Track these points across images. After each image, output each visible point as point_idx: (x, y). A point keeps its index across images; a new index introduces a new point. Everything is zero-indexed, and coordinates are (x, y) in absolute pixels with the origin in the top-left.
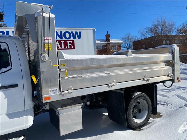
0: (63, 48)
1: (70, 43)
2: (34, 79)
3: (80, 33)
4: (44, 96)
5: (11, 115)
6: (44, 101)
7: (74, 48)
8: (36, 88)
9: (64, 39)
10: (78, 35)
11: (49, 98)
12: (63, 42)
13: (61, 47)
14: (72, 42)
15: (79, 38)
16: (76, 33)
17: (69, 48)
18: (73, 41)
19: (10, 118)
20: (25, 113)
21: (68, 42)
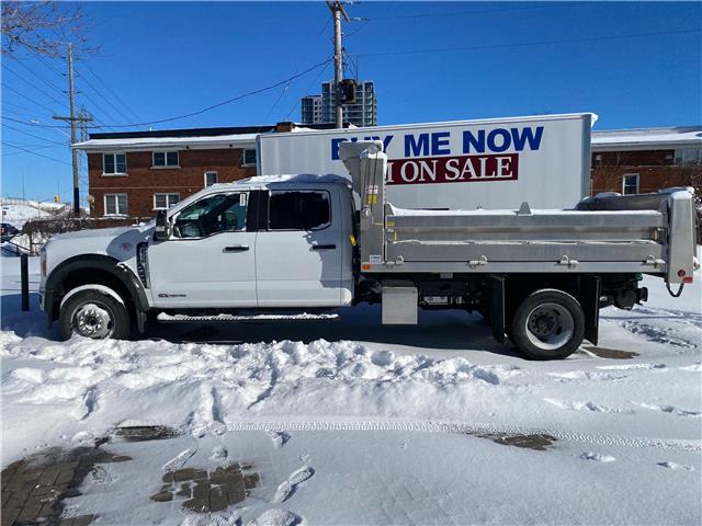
0: (483, 176)
1: (504, 162)
2: (353, 240)
3: (540, 130)
4: (363, 263)
5: (325, 283)
6: (363, 270)
7: (515, 177)
8: (356, 253)
9: (488, 151)
10: (534, 139)
11: (368, 267)
12: (483, 161)
13: (478, 173)
14: (510, 158)
15: (535, 145)
16: (527, 131)
17: (500, 175)
18: (515, 157)
19: (324, 286)
20: (341, 284)
21: (500, 160)
